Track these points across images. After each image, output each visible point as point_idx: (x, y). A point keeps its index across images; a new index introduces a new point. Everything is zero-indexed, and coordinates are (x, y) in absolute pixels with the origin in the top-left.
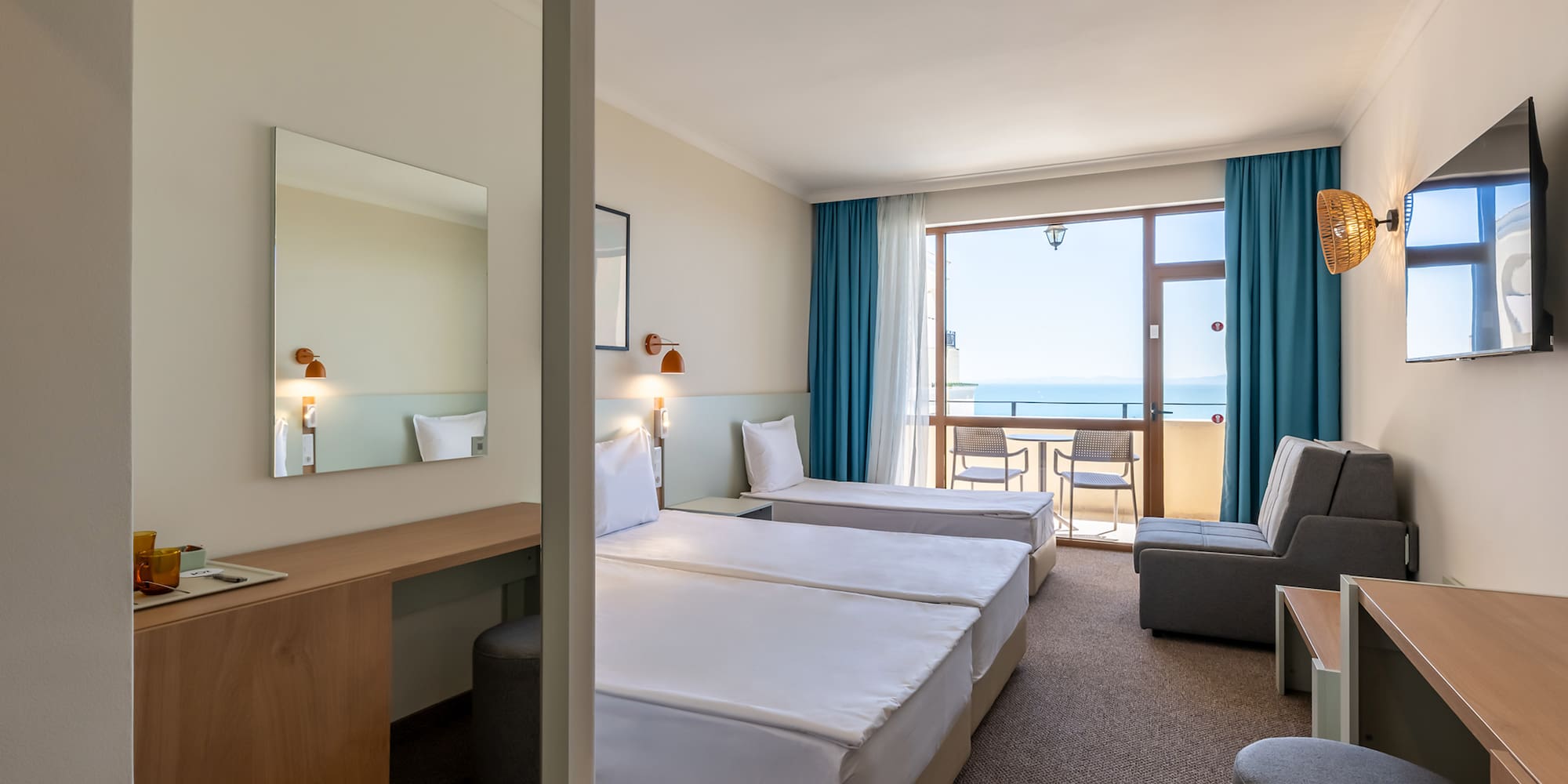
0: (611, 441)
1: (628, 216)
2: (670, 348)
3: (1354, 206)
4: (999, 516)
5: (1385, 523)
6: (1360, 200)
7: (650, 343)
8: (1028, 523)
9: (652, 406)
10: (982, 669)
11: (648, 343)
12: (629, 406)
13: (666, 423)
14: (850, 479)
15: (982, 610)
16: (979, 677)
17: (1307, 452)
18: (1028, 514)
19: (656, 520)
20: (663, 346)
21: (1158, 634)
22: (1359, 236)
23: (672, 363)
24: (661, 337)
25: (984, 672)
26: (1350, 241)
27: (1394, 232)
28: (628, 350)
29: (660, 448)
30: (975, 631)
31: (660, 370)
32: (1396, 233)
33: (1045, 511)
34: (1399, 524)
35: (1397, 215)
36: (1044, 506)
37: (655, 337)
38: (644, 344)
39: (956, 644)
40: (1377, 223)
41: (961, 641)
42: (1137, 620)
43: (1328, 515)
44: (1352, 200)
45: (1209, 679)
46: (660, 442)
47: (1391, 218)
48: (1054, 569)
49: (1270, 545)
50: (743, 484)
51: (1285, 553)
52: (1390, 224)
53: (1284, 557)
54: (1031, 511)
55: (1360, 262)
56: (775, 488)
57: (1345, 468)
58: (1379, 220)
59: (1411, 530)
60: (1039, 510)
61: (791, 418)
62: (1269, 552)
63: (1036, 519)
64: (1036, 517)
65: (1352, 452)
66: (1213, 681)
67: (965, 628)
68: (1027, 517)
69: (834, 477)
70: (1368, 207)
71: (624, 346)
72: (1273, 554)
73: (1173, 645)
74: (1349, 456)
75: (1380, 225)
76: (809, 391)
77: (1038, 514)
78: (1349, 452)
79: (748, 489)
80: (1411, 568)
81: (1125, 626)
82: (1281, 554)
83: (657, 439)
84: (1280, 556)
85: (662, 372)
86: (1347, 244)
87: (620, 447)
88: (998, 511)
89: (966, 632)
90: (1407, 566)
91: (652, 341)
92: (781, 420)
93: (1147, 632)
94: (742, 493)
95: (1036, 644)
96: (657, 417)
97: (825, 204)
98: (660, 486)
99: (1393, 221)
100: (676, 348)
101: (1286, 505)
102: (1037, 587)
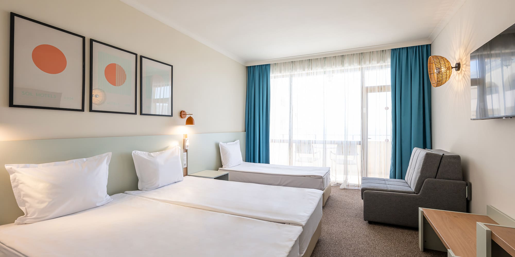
0: (164, 151)
1: (172, 66)
2: (189, 116)
3: (444, 61)
4: (311, 177)
5: (458, 182)
6: (446, 59)
7: (182, 114)
8: (321, 180)
9: (182, 138)
10: (303, 251)
11: (181, 114)
12: (172, 137)
13: (187, 144)
14: (259, 162)
15: (304, 227)
16: (302, 255)
17: (427, 155)
18: (322, 177)
19: (182, 181)
20: (187, 115)
21: (370, 223)
22: (446, 72)
23: (190, 121)
24: (186, 112)
25: (304, 252)
26: (443, 74)
27: (458, 71)
28: (172, 116)
29: (186, 153)
30: (301, 237)
31: (185, 124)
32: (459, 72)
33: (327, 174)
34: (464, 182)
35: (460, 65)
36: (327, 173)
37: (184, 112)
38: (179, 114)
39: (291, 250)
40: (452, 68)
41: (293, 247)
42: (362, 215)
43: (435, 178)
44: (443, 59)
45: (392, 244)
46: (186, 151)
47: (457, 66)
48: (331, 195)
49: (413, 189)
50: (220, 164)
51: (419, 193)
52: (457, 68)
53: (419, 194)
54: (322, 175)
55: (445, 82)
56: (231, 166)
57: (442, 160)
58: (453, 67)
59: (468, 184)
60: (326, 174)
61: (239, 141)
62: (412, 192)
63: (324, 178)
64: (324, 177)
65: (445, 154)
66: (394, 245)
67: (295, 239)
68: (321, 178)
69: (254, 162)
70: (449, 62)
71: (171, 115)
72: (414, 193)
73: (376, 227)
74: (443, 156)
75: (453, 69)
76: (245, 131)
77: (325, 176)
78: (443, 154)
79: (222, 166)
80: (468, 199)
81: (358, 219)
82: (417, 193)
83: (185, 150)
84: (417, 194)
85: (186, 124)
86: (441, 75)
87: (166, 154)
88: (311, 175)
89: (296, 241)
90: (467, 198)
91: (183, 113)
92: (234, 141)
93: (367, 222)
94: (219, 168)
95: (325, 228)
96: (184, 141)
97: (251, 66)
98: (186, 167)
99: (458, 67)
100: (191, 116)
101: (419, 174)
102: (325, 202)
